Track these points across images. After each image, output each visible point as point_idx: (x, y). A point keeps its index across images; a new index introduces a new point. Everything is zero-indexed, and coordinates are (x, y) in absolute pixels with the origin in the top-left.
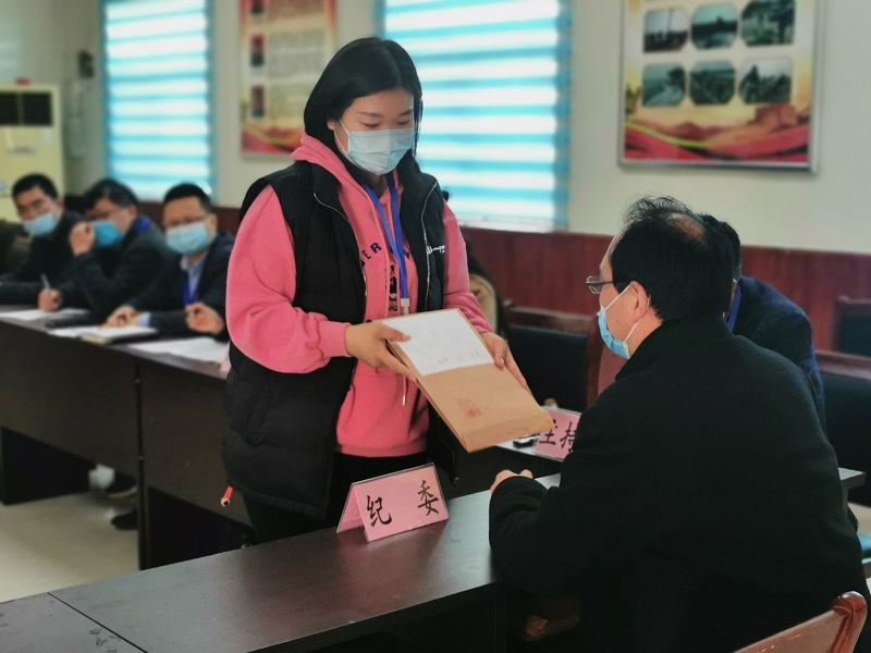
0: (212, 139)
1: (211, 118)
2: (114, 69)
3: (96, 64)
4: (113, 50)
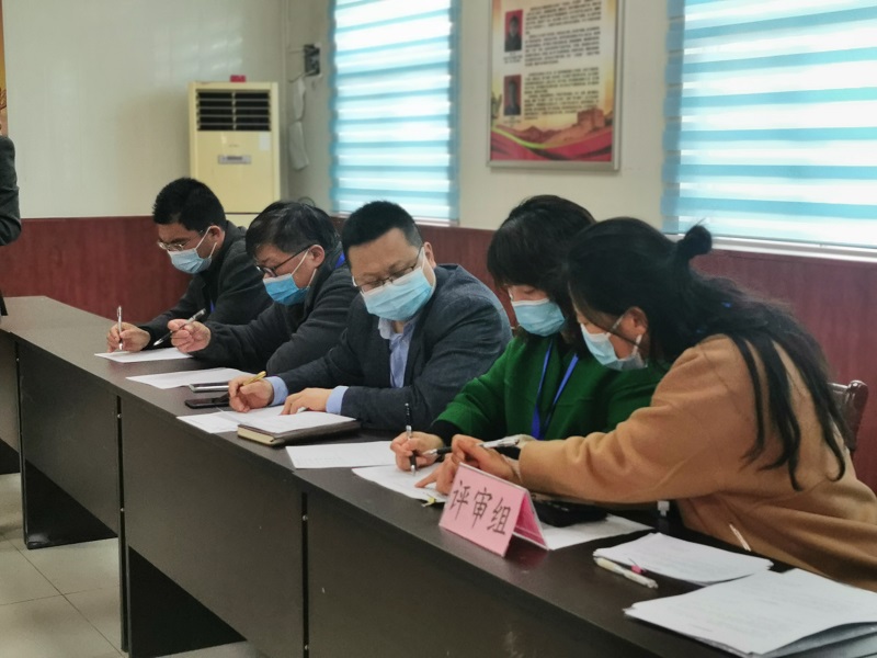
0: (453, 145)
1: (454, 119)
2: (342, 64)
3: (322, 58)
4: (341, 41)
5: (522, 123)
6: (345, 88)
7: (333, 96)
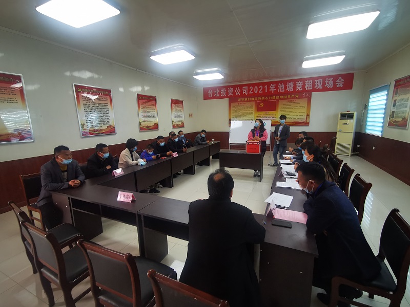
0: (383, 123)
1: (384, 118)
2: (369, 108)
3: (367, 107)
4: (370, 104)
5: (394, 120)
6: (369, 112)
7: (367, 113)
